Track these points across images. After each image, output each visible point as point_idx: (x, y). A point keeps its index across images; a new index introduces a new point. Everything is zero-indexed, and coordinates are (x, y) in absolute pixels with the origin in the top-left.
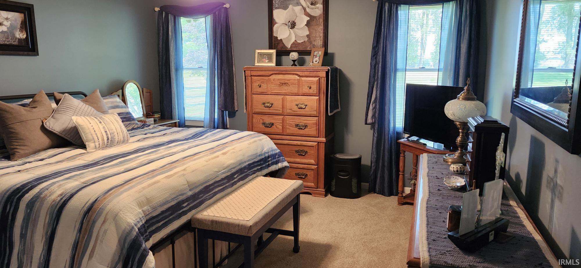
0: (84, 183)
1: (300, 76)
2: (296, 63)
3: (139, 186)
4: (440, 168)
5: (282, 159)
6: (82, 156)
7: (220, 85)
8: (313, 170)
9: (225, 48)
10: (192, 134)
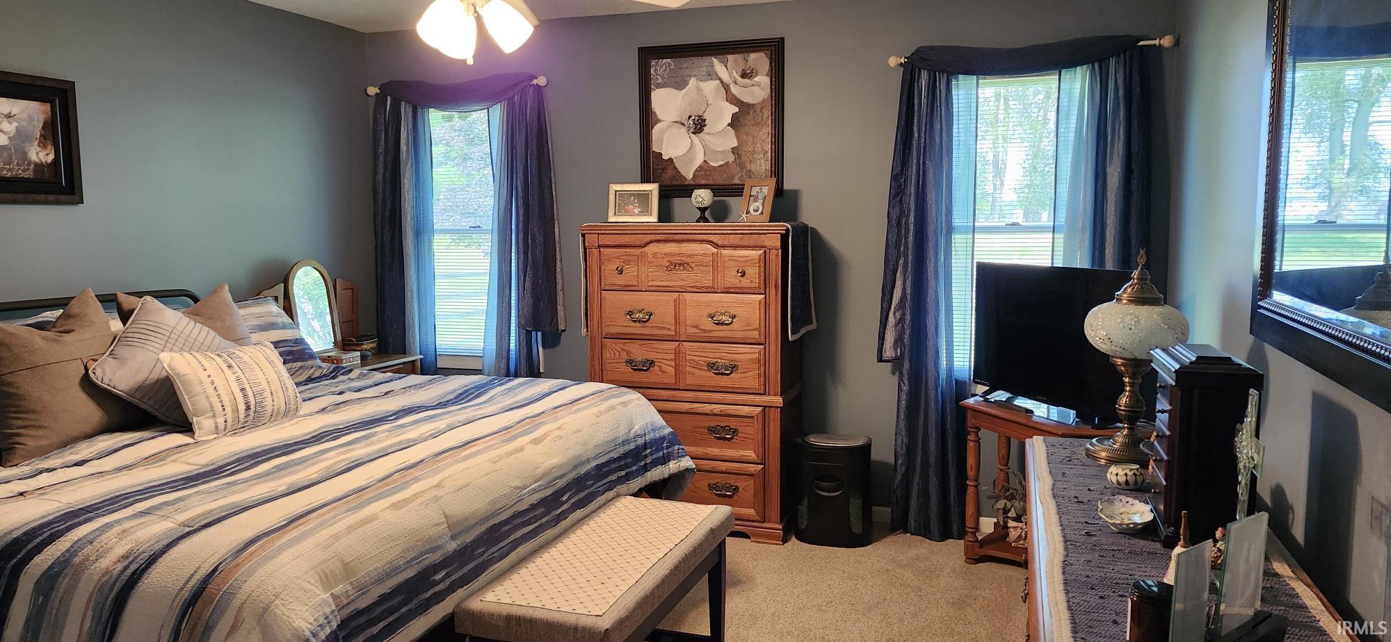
0: (184, 525)
1: (717, 245)
2: (707, 214)
3: (323, 532)
4: (1082, 476)
5: (678, 449)
6: (182, 452)
7: (523, 270)
8: (752, 475)
9: (536, 181)
10: (454, 391)
